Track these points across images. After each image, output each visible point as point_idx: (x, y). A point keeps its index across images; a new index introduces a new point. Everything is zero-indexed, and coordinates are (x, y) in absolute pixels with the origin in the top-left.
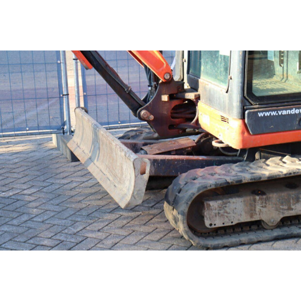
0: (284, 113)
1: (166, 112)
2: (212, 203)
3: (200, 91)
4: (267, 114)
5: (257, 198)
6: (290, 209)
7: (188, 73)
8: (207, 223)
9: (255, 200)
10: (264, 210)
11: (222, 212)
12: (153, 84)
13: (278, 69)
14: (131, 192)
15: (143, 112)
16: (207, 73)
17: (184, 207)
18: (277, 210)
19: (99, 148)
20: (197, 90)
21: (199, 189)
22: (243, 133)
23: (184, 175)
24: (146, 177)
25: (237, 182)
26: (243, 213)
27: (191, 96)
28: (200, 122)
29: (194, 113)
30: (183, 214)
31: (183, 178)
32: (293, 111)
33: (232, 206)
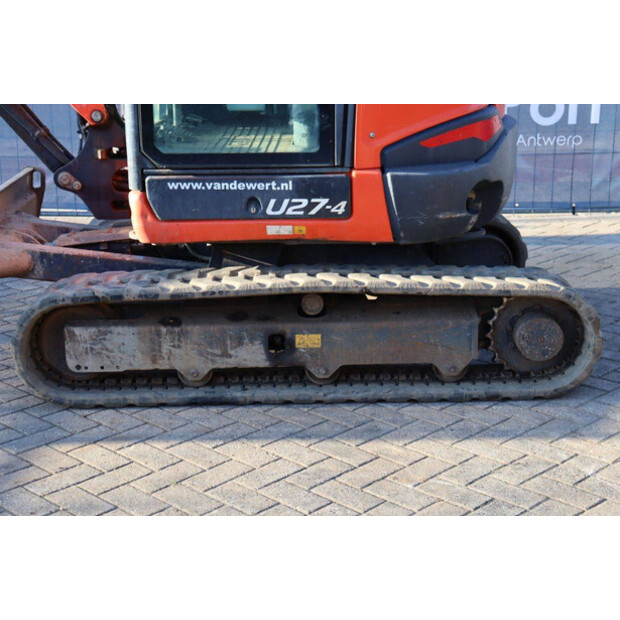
0: (218, 186)
2: (78, 331)
4: (185, 186)
5: (164, 330)
6: (226, 355)
8: (71, 363)
9: (159, 334)
10: (177, 351)
11: (97, 347)
18: (201, 354)
25: (114, 296)
26: (139, 354)
32: (234, 186)
33: (117, 340)
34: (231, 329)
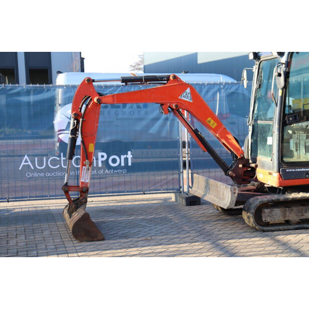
0: (298, 170)
1: (241, 172)
2: (266, 210)
3: (258, 163)
4: (290, 170)
5: (287, 209)
6: (303, 215)
7: (251, 155)
8: (264, 219)
9: (286, 210)
10: (290, 215)
11: (270, 214)
12: (235, 159)
13: (295, 153)
14: (229, 202)
15: (230, 172)
16: (261, 154)
17: (253, 211)
18: (296, 215)
19: (209, 189)
20: (255, 163)
21: (260, 202)
22: (279, 179)
23: (252, 199)
24: (236, 195)
25: (277, 200)
26: (280, 216)
27: (253, 165)
28: (258, 178)
29: (255, 174)
30: (252, 213)
31: (251, 200)
32: (303, 170)
33: (275, 212)
34: (304, 208)
